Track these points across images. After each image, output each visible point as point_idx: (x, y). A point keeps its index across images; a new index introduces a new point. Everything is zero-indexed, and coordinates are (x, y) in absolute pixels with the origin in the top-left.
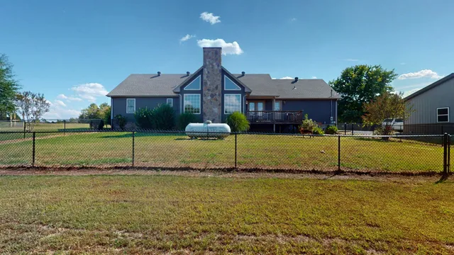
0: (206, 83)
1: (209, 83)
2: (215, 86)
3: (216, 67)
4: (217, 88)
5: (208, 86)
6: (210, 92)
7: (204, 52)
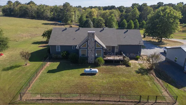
0: (89, 46)
1: (90, 46)
2: (92, 47)
3: (93, 40)
4: (93, 47)
5: (90, 47)
6: (91, 49)
7: (88, 34)
